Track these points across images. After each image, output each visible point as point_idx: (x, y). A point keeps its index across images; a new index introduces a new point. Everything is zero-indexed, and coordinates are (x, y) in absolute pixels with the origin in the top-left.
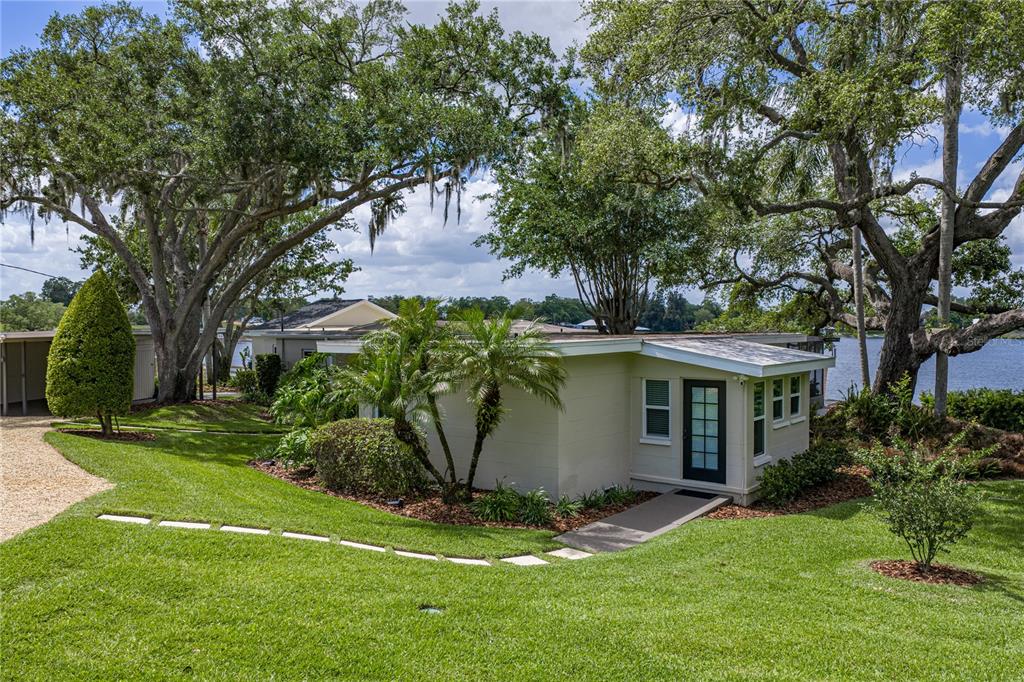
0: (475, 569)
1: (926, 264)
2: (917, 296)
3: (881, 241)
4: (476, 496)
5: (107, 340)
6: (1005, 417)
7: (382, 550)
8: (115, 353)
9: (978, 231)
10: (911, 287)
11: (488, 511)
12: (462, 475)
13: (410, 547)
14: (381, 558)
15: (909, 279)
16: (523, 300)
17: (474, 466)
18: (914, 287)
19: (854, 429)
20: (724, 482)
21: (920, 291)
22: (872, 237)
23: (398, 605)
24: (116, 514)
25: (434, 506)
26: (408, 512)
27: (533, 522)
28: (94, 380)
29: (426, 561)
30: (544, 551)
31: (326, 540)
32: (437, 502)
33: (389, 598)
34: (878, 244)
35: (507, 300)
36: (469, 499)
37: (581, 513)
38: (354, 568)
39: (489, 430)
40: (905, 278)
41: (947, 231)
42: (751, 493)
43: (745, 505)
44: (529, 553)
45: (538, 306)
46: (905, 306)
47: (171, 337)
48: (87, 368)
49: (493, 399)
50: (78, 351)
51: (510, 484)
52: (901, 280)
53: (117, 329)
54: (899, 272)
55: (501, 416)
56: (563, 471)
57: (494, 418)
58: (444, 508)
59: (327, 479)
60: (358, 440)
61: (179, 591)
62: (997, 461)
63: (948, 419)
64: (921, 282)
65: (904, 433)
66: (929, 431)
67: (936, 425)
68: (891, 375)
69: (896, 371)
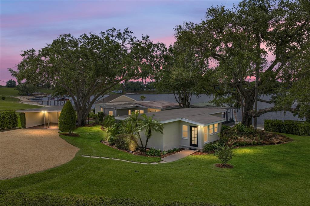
0: (145, 165)
2: (251, 102)
4: (147, 150)
5: (71, 116)
7: (129, 162)
8: (72, 118)
10: (249, 100)
11: (149, 154)
12: (144, 146)
13: (134, 161)
14: (129, 163)
15: (249, 98)
17: (146, 145)
19: (236, 132)
20: (198, 147)
23: (132, 171)
24: (84, 155)
25: (139, 152)
26: (134, 154)
27: (157, 156)
28: (68, 124)
29: (136, 164)
30: (158, 162)
31: (119, 160)
32: (139, 151)
33: (130, 170)
36: (145, 151)
37: (167, 154)
38: (124, 165)
39: (149, 138)
40: (248, 98)
42: (203, 149)
43: (202, 151)
44: (155, 162)
46: (248, 104)
47: (81, 111)
48: (67, 122)
49: (150, 132)
50: (65, 118)
51: (154, 148)
53: (73, 113)
55: (151, 135)
56: (164, 145)
57: (150, 136)
58: (140, 153)
59: (118, 146)
60: (124, 139)
61: (99, 168)
62: (262, 141)
63: (257, 130)
64: (251, 99)
65: (246, 134)
66: (252, 133)
67: (254, 132)
68: (245, 120)
69: (246, 119)
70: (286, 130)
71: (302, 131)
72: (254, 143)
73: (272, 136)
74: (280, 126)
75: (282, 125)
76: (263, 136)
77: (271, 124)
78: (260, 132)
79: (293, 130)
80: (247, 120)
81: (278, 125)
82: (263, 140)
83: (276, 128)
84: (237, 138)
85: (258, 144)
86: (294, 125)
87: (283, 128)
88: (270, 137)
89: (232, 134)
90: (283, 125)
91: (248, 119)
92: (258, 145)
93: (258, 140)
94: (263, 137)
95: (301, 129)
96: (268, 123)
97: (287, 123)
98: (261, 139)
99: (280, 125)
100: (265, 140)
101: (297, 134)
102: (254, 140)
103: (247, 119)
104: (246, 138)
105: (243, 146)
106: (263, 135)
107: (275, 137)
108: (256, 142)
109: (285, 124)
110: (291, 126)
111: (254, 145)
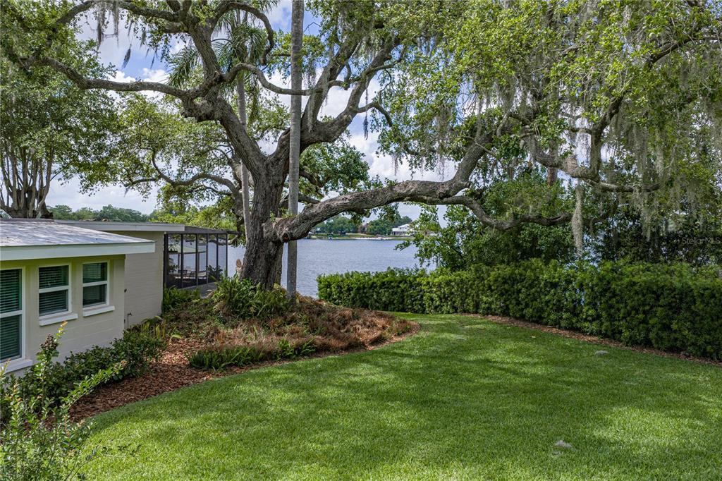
1: (281, 163)
2: (274, 190)
3: (241, 138)
6: (366, 293)
9: (319, 134)
10: (268, 182)
15: (267, 175)
16: (84, 209)
18: (271, 182)
21: (276, 186)
22: (234, 135)
34: (239, 141)
35: (69, 209)
40: (263, 174)
41: (294, 132)
45: (97, 214)
52: (260, 175)
54: (258, 168)
62: (318, 339)
63: (298, 301)
64: (276, 178)
65: (255, 314)
66: (278, 311)
67: (285, 305)
68: (254, 262)
69: (259, 257)
70: (384, 299)
71: (432, 299)
72: (284, 349)
73: (350, 319)
74: (364, 292)
75: (370, 288)
76: (319, 321)
77: (339, 287)
78: (309, 307)
79: (403, 300)
80: (262, 263)
81: (358, 289)
82: (320, 334)
83: (353, 298)
84: (217, 332)
85: (299, 352)
86: (406, 282)
87: (373, 296)
88: (345, 321)
89: (203, 319)
90: (373, 286)
91: (266, 259)
92: (304, 355)
93: (302, 336)
94: (320, 324)
95: (431, 292)
96: (329, 286)
97: (386, 279)
98: (313, 330)
99: (364, 288)
100: (326, 334)
101: (416, 312)
102: (285, 337)
103: (263, 259)
104: (252, 330)
105: (236, 365)
106: (318, 315)
107: (361, 321)
108: (292, 343)
109: (379, 283)
110: (398, 287)
111: (286, 358)
